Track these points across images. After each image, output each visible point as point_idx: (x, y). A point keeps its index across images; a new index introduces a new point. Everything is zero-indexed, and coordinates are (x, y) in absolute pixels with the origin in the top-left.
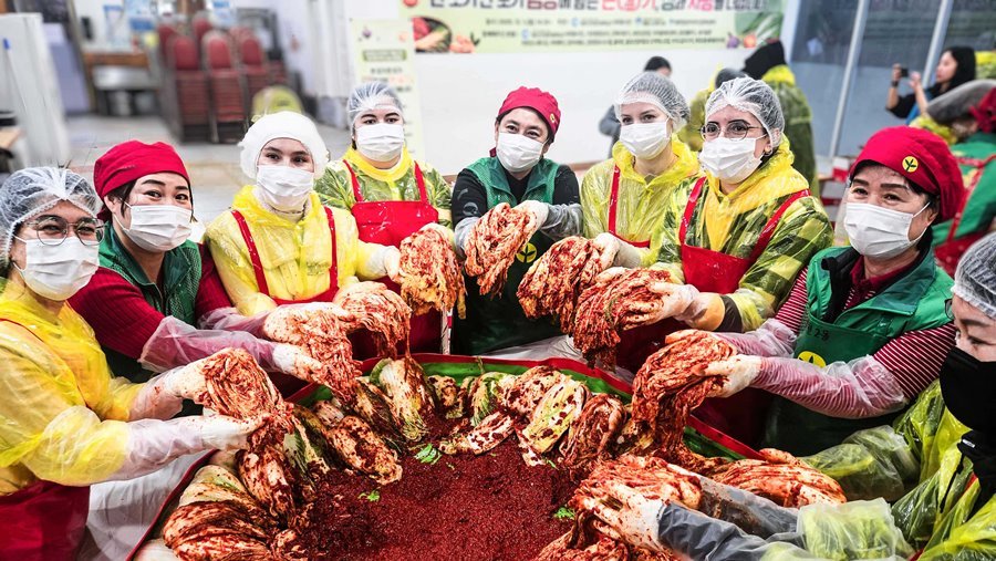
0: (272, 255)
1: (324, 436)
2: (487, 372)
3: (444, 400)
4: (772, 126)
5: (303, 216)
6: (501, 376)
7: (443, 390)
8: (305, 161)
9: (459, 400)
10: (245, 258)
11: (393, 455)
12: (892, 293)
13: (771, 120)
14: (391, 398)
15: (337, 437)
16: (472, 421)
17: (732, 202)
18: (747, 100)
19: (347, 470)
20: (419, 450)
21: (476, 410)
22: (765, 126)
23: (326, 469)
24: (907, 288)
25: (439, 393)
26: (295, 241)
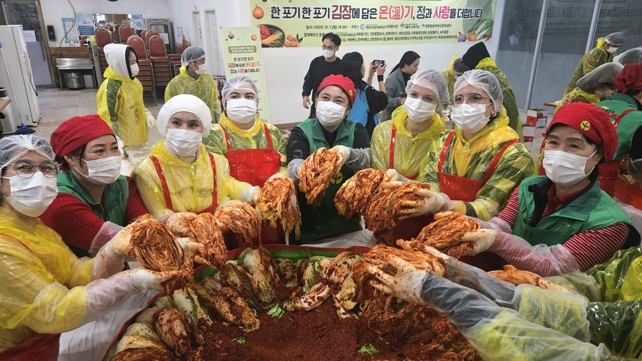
0: (175, 184)
1: (209, 301)
2: (313, 255)
3: (285, 275)
4: (495, 98)
5: (196, 159)
6: (322, 259)
7: (284, 268)
8: (197, 126)
9: (295, 274)
10: (159, 186)
11: (254, 312)
12: (573, 206)
13: (495, 94)
14: (252, 274)
15: (217, 301)
16: (304, 289)
17: (471, 145)
18: (480, 81)
19: (225, 323)
20: (270, 309)
21: (306, 281)
22: (491, 98)
23: (210, 323)
24: (583, 204)
25: (282, 270)
26: (190, 176)
